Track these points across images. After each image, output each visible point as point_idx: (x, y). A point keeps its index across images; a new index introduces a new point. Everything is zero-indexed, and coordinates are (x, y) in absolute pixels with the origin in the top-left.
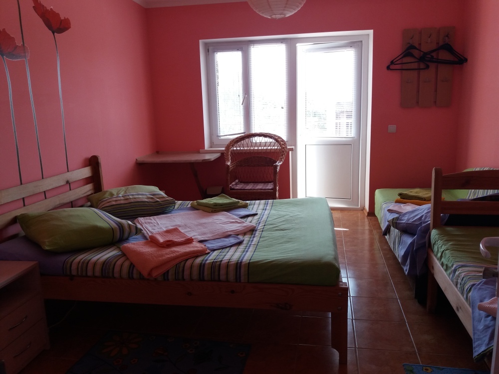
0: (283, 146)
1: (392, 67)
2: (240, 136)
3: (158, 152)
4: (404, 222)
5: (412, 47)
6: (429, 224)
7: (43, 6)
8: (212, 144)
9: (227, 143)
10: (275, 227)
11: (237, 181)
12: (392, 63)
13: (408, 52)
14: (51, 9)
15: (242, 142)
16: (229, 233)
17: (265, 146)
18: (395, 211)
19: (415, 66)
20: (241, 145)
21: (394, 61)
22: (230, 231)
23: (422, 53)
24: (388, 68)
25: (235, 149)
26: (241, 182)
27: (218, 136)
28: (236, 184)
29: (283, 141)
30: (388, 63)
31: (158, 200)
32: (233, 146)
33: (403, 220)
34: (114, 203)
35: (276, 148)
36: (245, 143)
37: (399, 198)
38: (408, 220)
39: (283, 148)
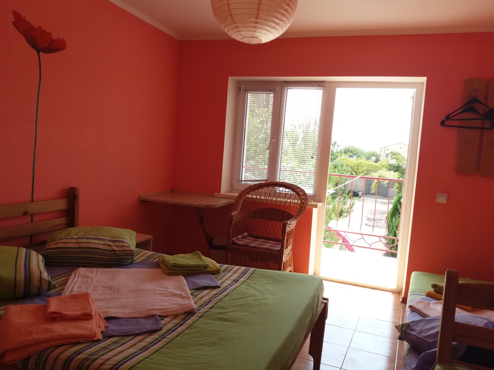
0: (304, 201)
1: (447, 123)
2: (259, 184)
3: (172, 191)
4: (414, 333)
5: (475, 100)
6: (436, 351)
7: (28, 23)
8: (231, 189)
9: (243, 189)
10: (220, 313)
11: (246, 234)
12: (448, 117)
13: (470, 106)
14: (40, 27)
15: (260, 190)
16: (155, 312)
17: (285, 198)
18: (417, 310)
19: (478, 123)
20: (258, 193)
21: (450, 116)
22: (157, 309)
23: (488, 109)
24: (443, 123)
25: (250, 196)
26: (251, 236)
27: (239, 180)
28: (243, 238)
29: (305, 194)
30: (443, 118)
31: (115, 248)
32: (248, 193)
33: (414, 330)
34: (61, 245)
35: (296, 201)
36: (263, 191)
37: (432, 290)
38: (420, 332)
39: (303, 203)
